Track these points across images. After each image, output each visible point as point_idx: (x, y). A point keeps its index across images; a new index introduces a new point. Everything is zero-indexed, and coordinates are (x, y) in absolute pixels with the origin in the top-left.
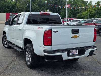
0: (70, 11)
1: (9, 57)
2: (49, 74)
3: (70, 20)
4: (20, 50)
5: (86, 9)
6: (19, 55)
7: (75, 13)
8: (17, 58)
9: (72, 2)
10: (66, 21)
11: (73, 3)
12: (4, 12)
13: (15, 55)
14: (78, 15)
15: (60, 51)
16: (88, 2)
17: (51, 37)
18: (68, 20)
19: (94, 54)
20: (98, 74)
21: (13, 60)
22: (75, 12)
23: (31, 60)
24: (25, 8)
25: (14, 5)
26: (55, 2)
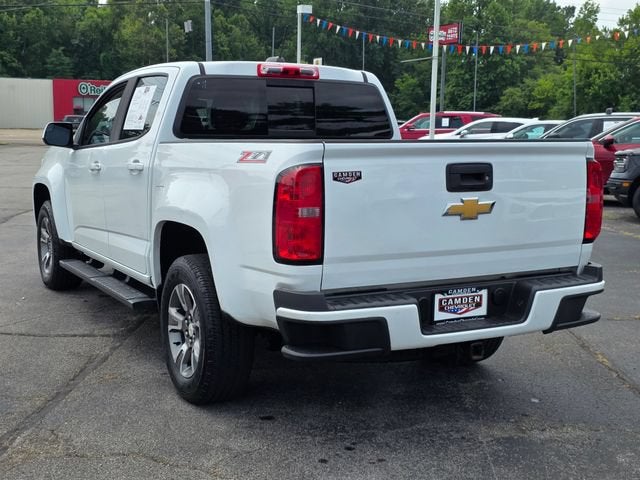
0: (461, 67)
1: (65, 340)
2: (309, 438)
3: (456, 122)
4: (132, 298)
5: (560, 56)
6: (131, 331)
7: (491, 82)
8: (114, 349)
9: (471, 9)
10: (432, 128)
11: (479, 16)
12: (42, 75)
13: (107, 332)
14: (512, 94)
15: (373, 296)
16: (571, 10)
17: (317, 210)
18: (445, 122)
19: (587, 319)
20: (609, 438)
21: (90, 360)
22: (492, 76)
23: (201, 355)
24: (174, 47)
25: (102, 32)
26: (365, 11)
